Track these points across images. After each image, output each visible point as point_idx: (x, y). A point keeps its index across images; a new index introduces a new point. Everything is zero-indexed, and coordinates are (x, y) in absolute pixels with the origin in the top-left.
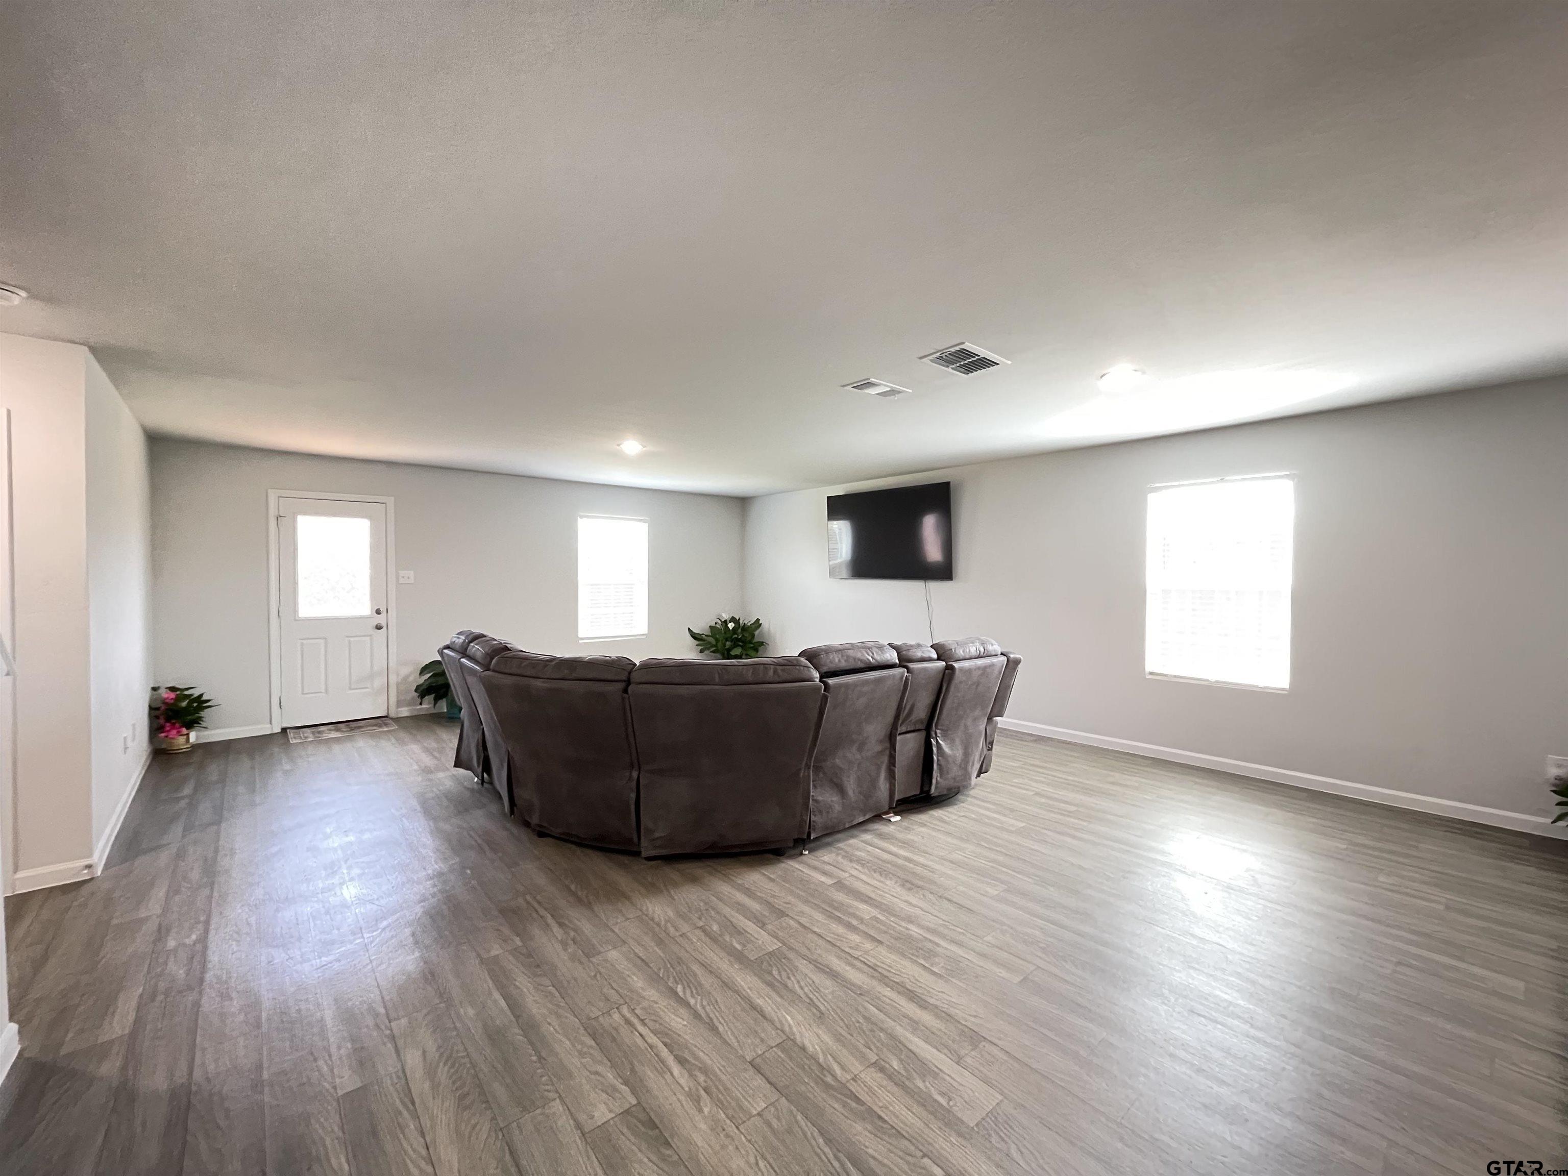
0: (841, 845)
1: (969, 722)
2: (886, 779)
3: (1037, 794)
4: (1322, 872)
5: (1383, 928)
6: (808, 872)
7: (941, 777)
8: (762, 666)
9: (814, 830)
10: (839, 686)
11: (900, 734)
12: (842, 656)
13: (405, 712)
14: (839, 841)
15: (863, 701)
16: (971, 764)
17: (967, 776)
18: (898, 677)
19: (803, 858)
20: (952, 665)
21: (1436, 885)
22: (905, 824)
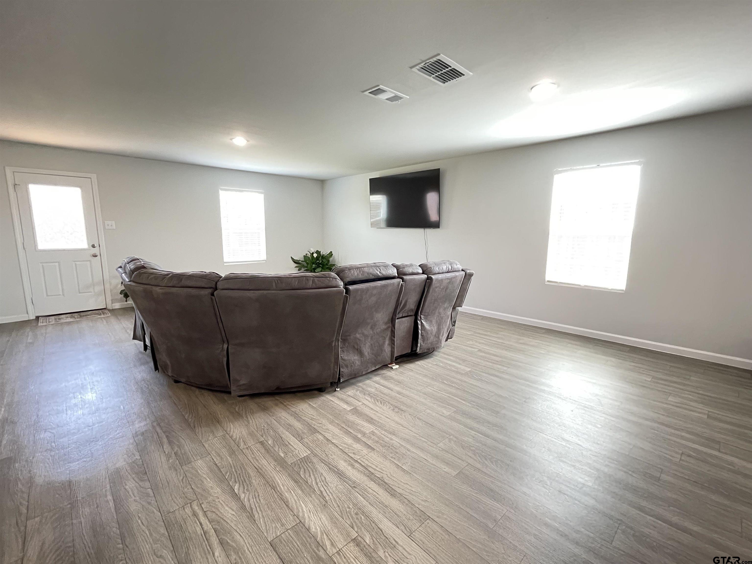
0: (360, 384)
1: (441, 310)
2: (389, 345)
3: (479, 350)
4: (638, 396)
5: (673, 431)
6: (338, 403)
7: (423, 341)
8: (305, 278)
9: (343, 377)
10: (357, 290)
11: (398, 319)
12: (360, 272)
13: (117, 306)
14: (360, 381)
15: (374, 299)
16: (441, 335)
17: (439, 341)
18: (396, 285)
19: (336, 393)
20: (431, 277)
21: (702, 403)
22: (401, 370)
